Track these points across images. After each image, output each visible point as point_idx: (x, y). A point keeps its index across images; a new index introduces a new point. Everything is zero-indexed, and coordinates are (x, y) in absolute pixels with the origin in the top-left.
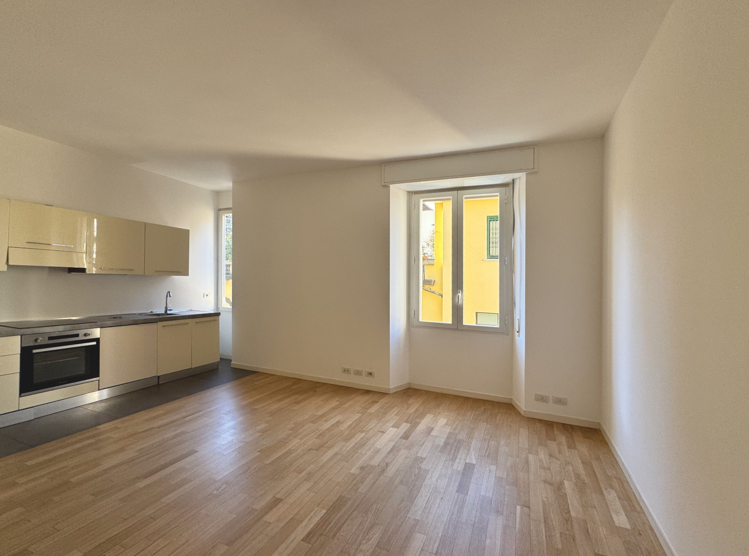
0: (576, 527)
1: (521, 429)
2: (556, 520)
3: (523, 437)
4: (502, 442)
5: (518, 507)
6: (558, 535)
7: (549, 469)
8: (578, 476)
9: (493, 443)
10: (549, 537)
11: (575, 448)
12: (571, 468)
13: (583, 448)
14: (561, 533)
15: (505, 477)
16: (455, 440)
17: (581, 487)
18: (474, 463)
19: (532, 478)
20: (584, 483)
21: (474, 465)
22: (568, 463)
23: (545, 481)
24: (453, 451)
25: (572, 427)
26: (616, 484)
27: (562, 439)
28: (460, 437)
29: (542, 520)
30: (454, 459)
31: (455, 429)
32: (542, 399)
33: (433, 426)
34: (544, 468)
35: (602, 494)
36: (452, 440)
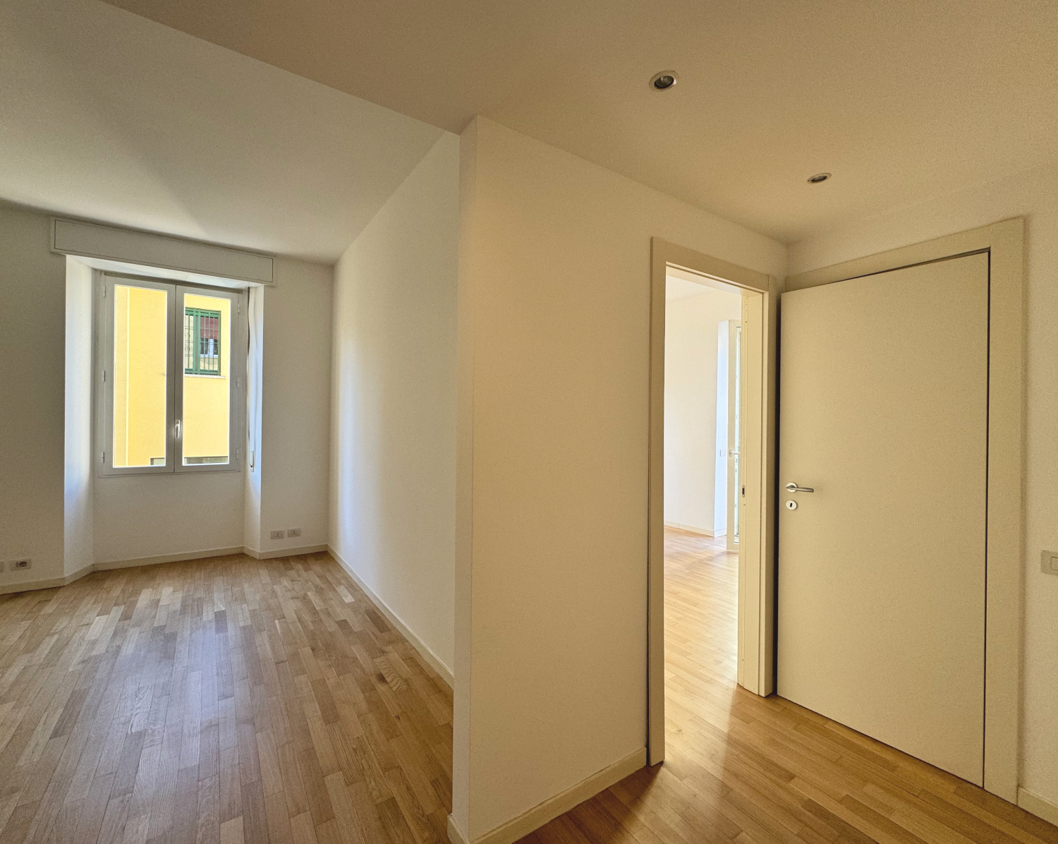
0: (321, 614)
1: (260, 570)
2: (307, 617)
3: (264, 575)
4: (246, 586)
5: (277, 621)
6: (310, 623)
7: (293, 589)
8: (316, 586)
9: (236, 589)
10: (304, 627)
11: (311, 569)
12: (310, 583)
13: (317, 567)
14: (312, 622)
15: (258, 607)
16: (194, 601)
17: (320, 591)
18: (224, 609)
19: (281, 600)
20: (322, 588)
21: (224, 611)
22: (307, 581)
23: (292, 598)
24: (195, 610)
25: (304, 555)
26: (343, 581)
27: (299, 566)
28: (198, 595)
29: (297, 620)
30: (200, 614)
31: (188, 591)
32: (277, 535)
33: (158, 597)
34: (290, 590)
35: (335, 590)
36: (190, 602)
